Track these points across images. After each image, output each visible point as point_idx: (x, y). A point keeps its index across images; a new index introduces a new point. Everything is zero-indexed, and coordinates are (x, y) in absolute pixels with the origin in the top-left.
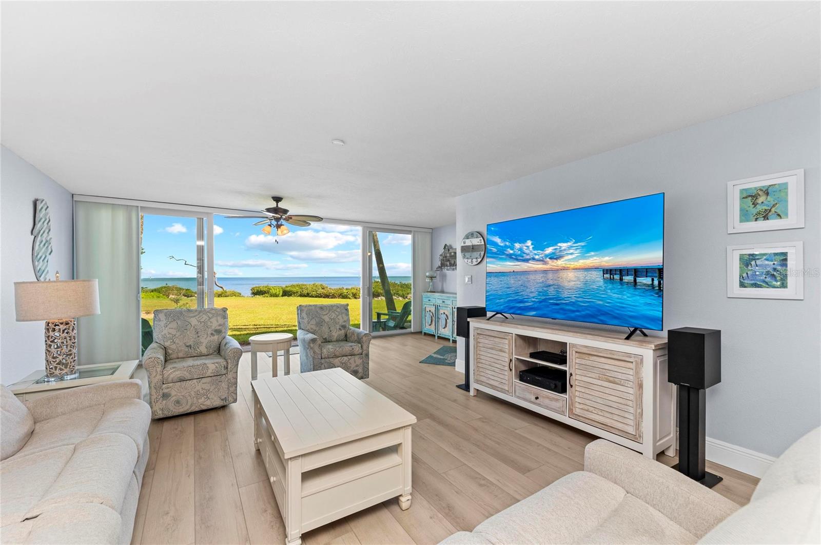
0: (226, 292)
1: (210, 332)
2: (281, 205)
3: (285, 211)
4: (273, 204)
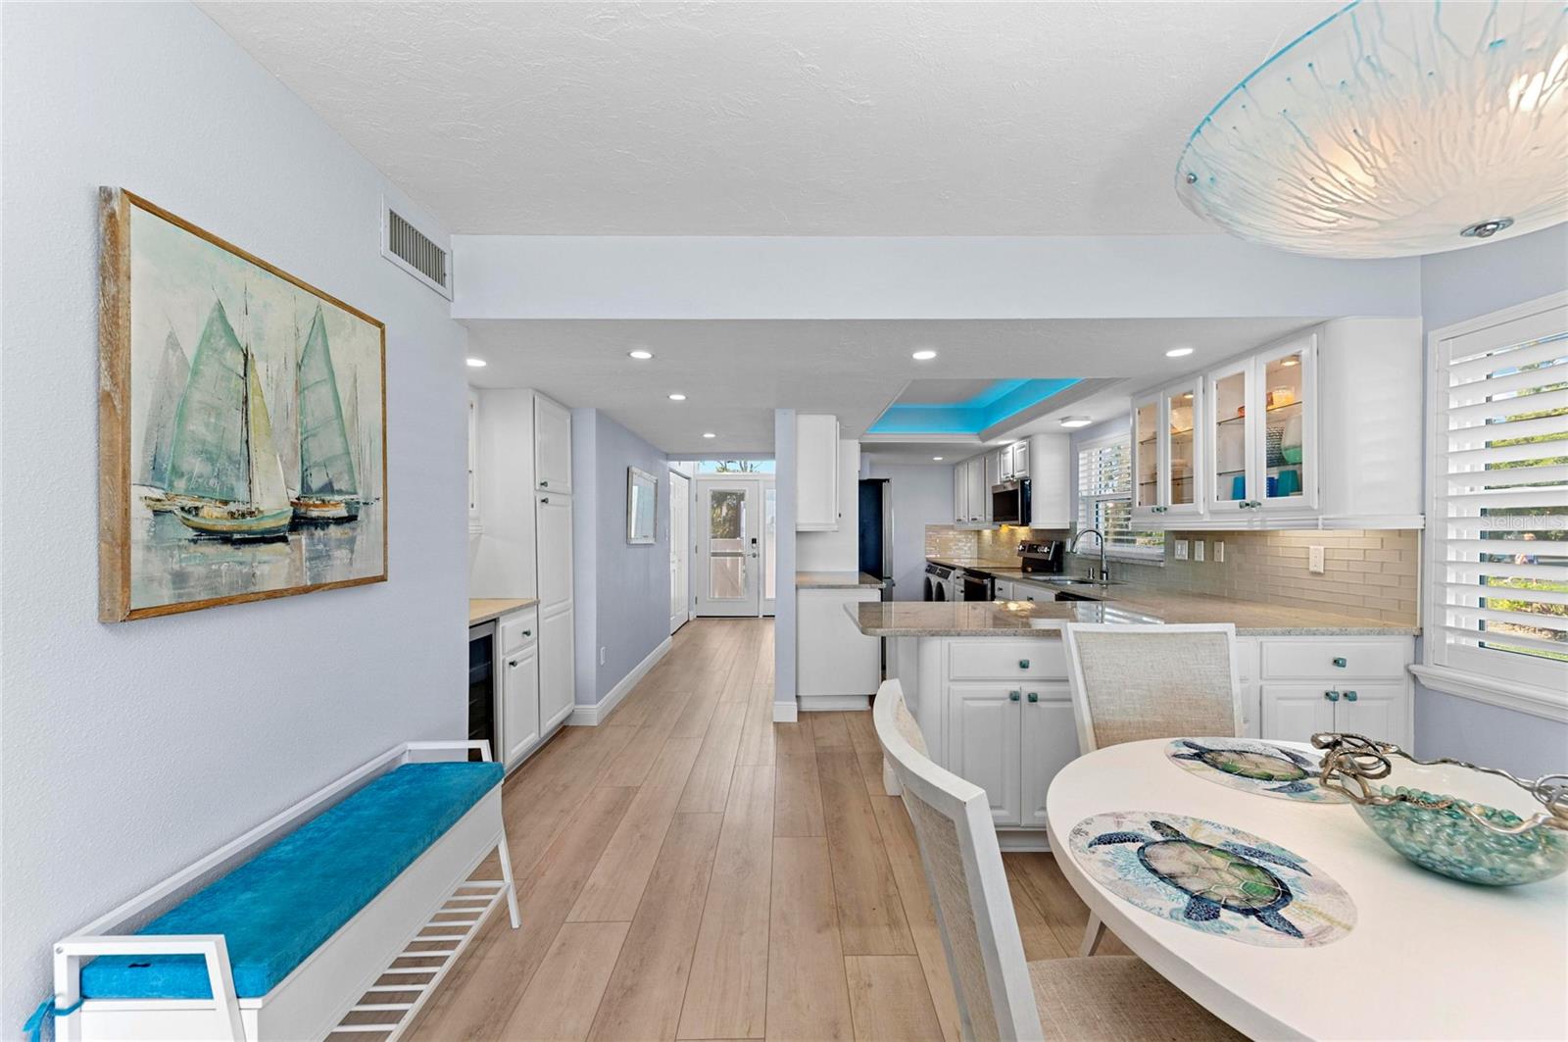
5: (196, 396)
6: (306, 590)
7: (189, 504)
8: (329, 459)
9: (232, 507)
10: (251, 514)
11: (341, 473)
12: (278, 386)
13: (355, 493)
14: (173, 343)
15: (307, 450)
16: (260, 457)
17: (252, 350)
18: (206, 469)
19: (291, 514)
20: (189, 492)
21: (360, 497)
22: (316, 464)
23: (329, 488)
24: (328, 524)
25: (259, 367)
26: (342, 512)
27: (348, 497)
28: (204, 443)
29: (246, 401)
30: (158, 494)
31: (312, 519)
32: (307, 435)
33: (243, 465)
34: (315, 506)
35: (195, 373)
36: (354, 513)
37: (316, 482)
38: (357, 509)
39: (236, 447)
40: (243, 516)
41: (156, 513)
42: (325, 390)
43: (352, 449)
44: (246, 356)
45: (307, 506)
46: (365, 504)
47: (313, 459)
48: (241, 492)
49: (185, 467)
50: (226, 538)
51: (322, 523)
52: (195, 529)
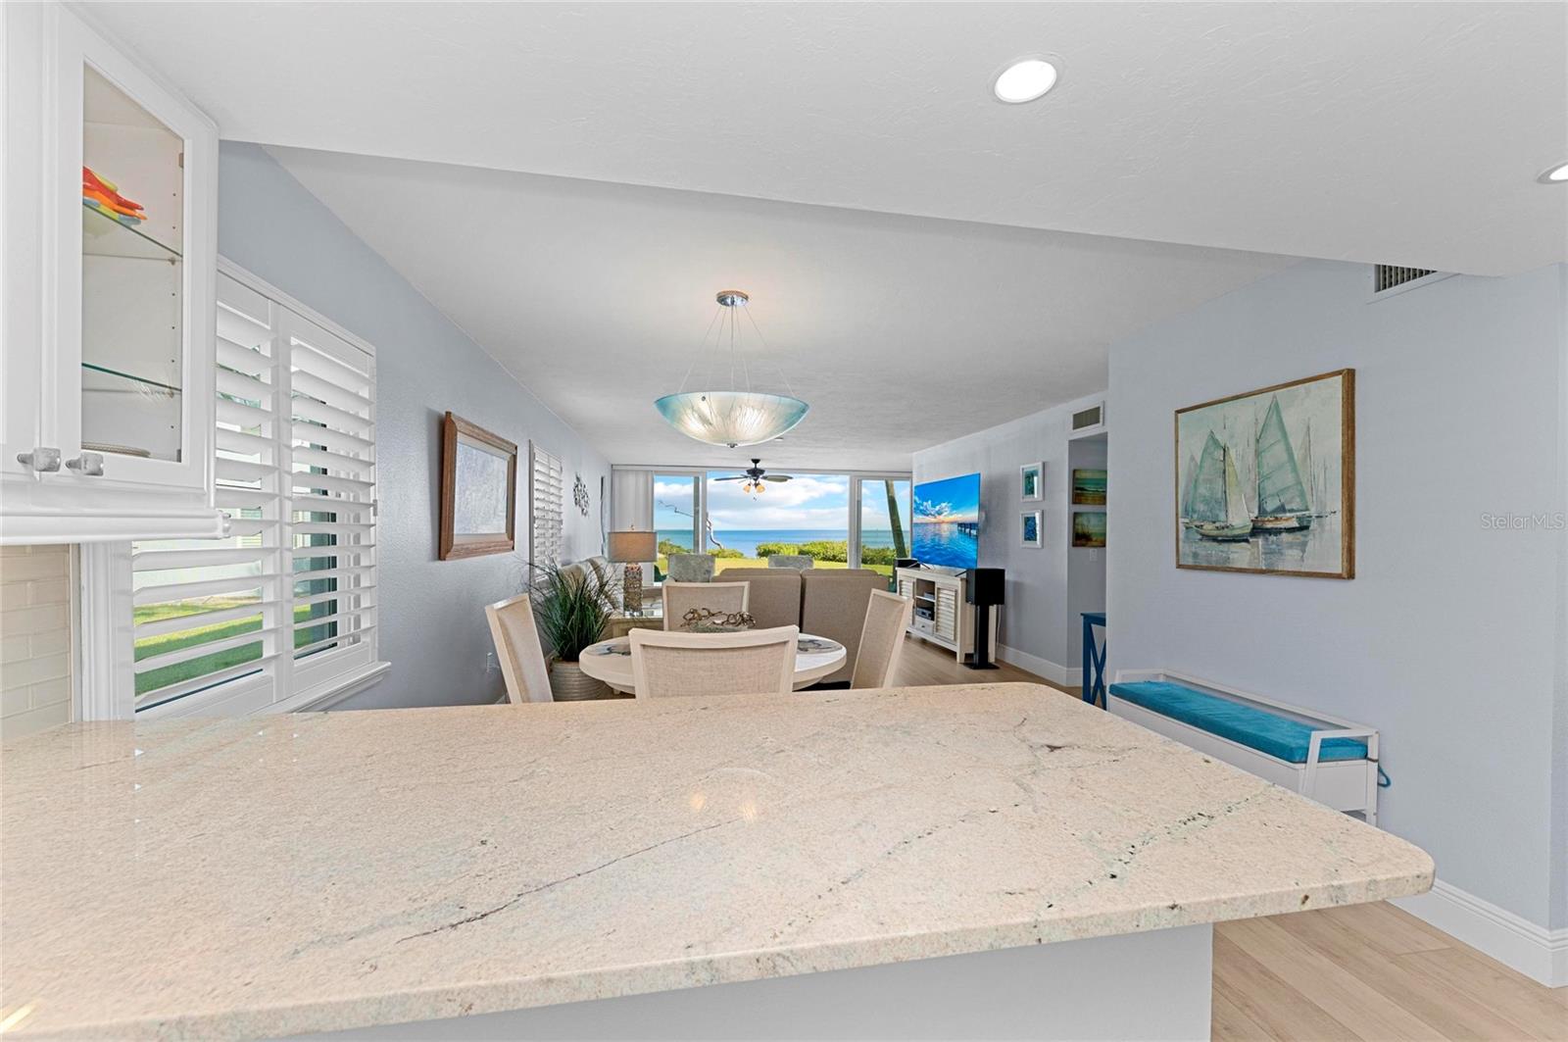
0: (724, 551)
1: (703, 571)
2: (758, 466)
3: (762, 472)
4: (753, 465)
5: (1201, 477)
6: (1262, 572)
7: (1198, 524)
8: (1282, 490)
9: (1217, 524)
10: (1227, 527)
11: (1293, 497)
12: (1243, 457)
13: (1307, 510)
14: (1192, 458)
15: (1263, 488)
16: (1232, 498)
17: (1228, 445)
18: (1206, 508)
19: (1251, 526)
20: (1198, 519)
21: (1313, 512)
22: (1270, 496)
23: (1282, 509)
24: (1280, 533)
25: (1232, 452)
26: (1295, 524)
27: (1298, 514)
28: (1205, 497)
29: (1224, 472)
30: (1187, 521)
31: (1267, 529)
32: (1262, 478)
33: (1223, 504)
34: (1269, 521)
35: (1201, 467)
36: (1305, 524)
37: (1270, 506)
38: (1309, 522)
39: (1220, 495)
40: (1223, 528)
41: (1187, 528)
42: (1280, 448)
43: (1304, 480)
44: (1224, 450)
45: (1264, 522)
46: (1317, 517)
47: (1268, 493)
48: (1222, 517)
49: (1197, 508)
50: (1214, 539)
51: (1278, 532)
52: (1201, 534)
